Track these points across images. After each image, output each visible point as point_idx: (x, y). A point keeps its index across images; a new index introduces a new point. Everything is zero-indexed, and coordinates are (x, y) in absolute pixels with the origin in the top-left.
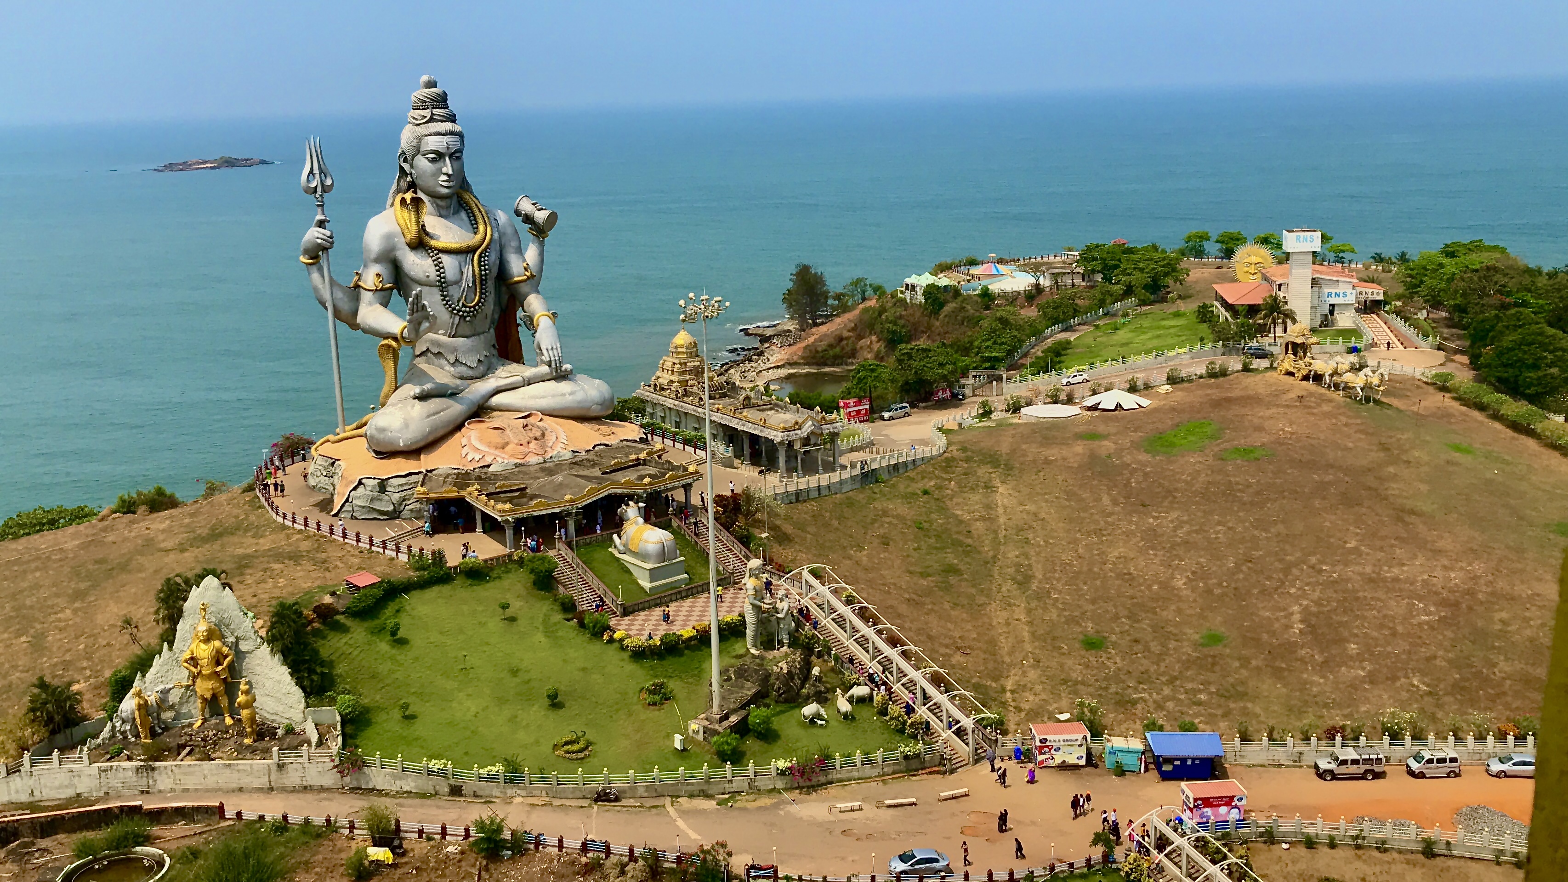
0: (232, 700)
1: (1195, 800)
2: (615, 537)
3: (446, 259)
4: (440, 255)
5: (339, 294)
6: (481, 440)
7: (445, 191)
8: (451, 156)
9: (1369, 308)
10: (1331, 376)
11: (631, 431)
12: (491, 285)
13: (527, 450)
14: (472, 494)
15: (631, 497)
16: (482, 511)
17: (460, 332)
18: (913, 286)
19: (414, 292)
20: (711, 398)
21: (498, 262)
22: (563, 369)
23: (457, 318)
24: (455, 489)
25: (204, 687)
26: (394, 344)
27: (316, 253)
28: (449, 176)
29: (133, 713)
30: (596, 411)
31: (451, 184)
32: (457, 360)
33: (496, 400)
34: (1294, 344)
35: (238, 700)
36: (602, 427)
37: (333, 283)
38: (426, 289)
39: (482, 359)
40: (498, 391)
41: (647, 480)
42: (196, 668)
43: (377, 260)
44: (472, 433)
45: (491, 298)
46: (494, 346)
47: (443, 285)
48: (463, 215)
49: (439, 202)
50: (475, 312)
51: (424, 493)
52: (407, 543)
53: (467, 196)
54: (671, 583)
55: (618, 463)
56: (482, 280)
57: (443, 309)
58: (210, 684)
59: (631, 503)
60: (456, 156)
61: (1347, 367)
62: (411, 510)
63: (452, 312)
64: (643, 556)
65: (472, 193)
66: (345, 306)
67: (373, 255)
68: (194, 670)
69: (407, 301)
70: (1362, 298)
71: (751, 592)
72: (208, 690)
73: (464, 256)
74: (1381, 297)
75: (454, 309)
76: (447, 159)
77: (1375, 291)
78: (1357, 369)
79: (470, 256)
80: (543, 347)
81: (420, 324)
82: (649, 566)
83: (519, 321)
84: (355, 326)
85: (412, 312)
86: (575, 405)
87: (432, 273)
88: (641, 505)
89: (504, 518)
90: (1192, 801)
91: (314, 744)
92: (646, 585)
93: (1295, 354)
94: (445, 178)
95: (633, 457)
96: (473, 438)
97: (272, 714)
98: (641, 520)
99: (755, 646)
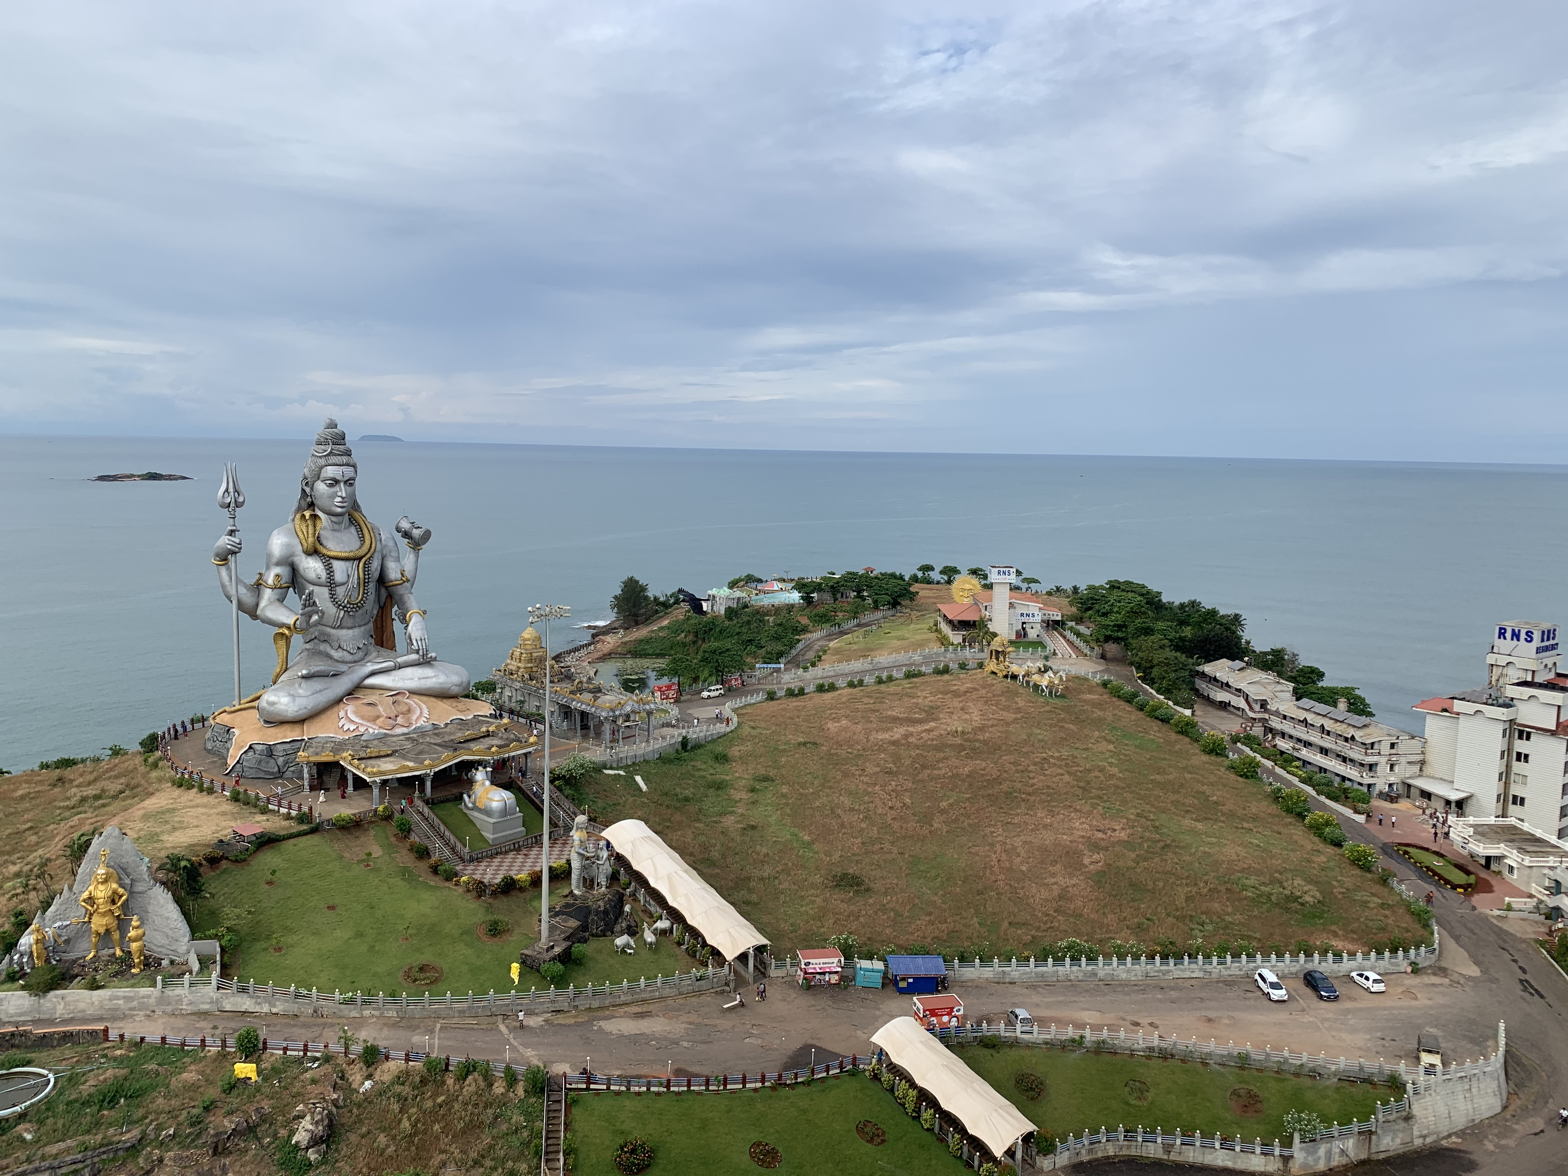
0: (123, 935)
1: (924, 1011)
2: (465, 796)
3: (336, 564)
4: (332, 561)
5: (242, 590)
6: (356, 713)
7: (339, 510)
8: (345, 482)
9: (1052, 625)
10: (1024, 676)
11: (484, 708)
12: (372, 586)
13: (394, 723)
14: (345, 760)
15: (480, 763)
16: (354, 774)
17: (344, 624)
18: (714, 596)
19: (307, 591)
20: (551, 682)
21: (379, 568)
22: (429, 656)
23: (342, 613)
24: (331, 754)
25: (99, 923)
26: (287, 632)
27: (224, 557)
28: (343, 498)
29: (31, 946)
30: (455, 690)
31: (344, 504)
32: (339, 647)
33: (370, 681)
34: (997, 652)
35: (129, 935)
36: (459, 704)
37: (238, 581)
38: (316, 589)
39: (361, 646)
40: (373, 674)
41: (494, 749)
42: (93, 906)
43: (278, 564)
44: (349, 709)
45: (372, 597)
46: (372, 636)
47: (331, 584)
48: (353, 529)
49: (334, 519)
50: (358, 606)
51: (305, 757)
52: (289, 799)
53: (356, 515)
54: (510, 835)
55: (471, 734)
56: (365, 583)
57: (331, 604)
58: (104, 921)
59: (480, 768)
60: (350, 482)
61: (1034, 670)
62: (293, 772)
63: (338, 608)
64: (488, 812)
65: (361, 512)
66: (248, 598)
67: (274, 560)
68: (90, 908)
69: (301, 598)
70: (1046, 618)
71: (577, 843)
72: (102, 926)
73: (352, 562)
74: (1059, 618)
75: (340, 605)
76: (342, 484)
77: (1055, 613)
78: (1042, 671)
79: (356, 562)
80: (413, 637)
81: (310, 617)
82: (492, 820)
83: (394, 616)
84: (254, 616)
85: (305, 606)
86: (437, 686)
87: (324, 575)
88: (489, 769)
89: (372, 779)
90: (922, 1011)
91: (194, 974)
92: (489, 836)
93: (997, 659)
94: (339, 499)
95: (484, 729)
96: (349, 712)
97: (159, 947)
98: (488, 783)
99: (578, 887)
